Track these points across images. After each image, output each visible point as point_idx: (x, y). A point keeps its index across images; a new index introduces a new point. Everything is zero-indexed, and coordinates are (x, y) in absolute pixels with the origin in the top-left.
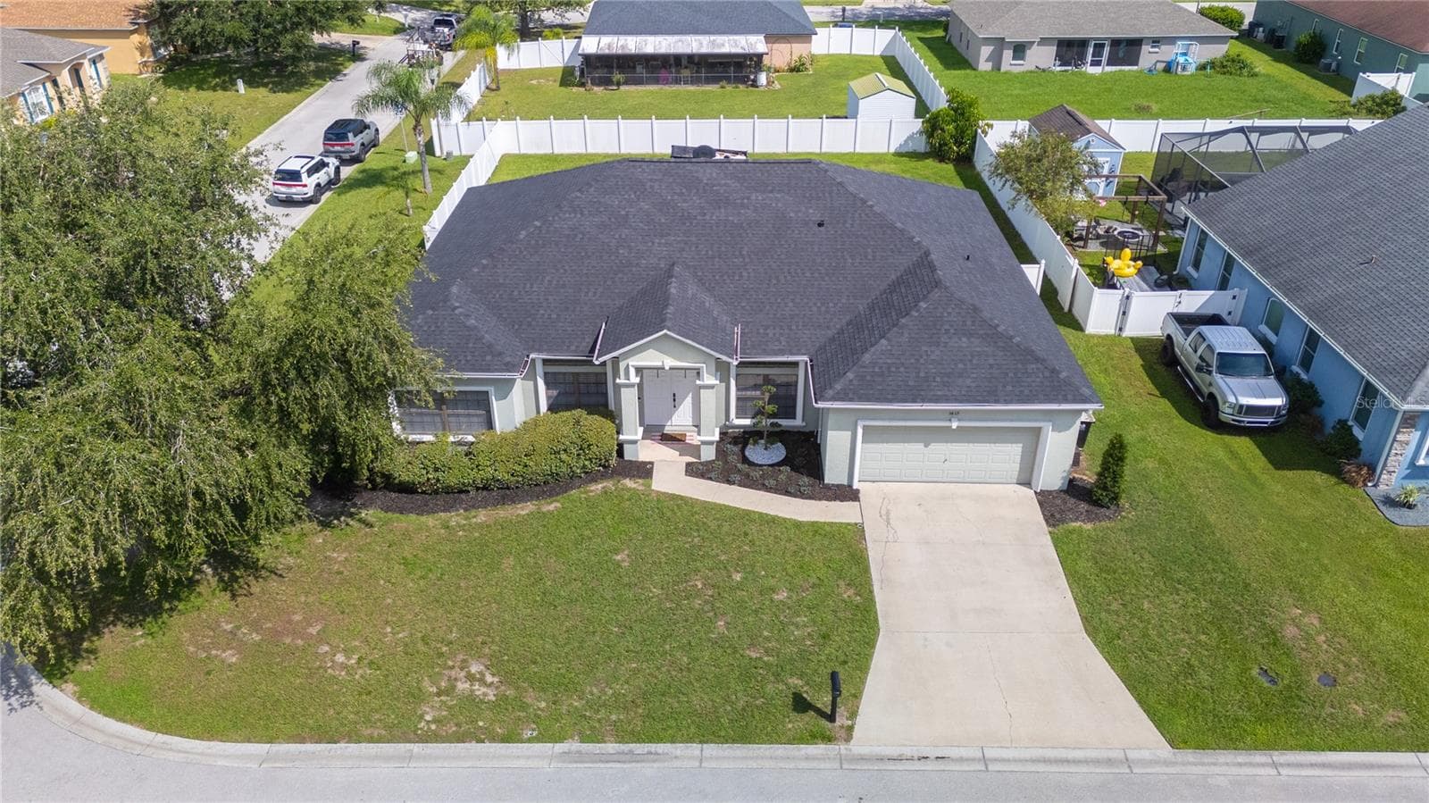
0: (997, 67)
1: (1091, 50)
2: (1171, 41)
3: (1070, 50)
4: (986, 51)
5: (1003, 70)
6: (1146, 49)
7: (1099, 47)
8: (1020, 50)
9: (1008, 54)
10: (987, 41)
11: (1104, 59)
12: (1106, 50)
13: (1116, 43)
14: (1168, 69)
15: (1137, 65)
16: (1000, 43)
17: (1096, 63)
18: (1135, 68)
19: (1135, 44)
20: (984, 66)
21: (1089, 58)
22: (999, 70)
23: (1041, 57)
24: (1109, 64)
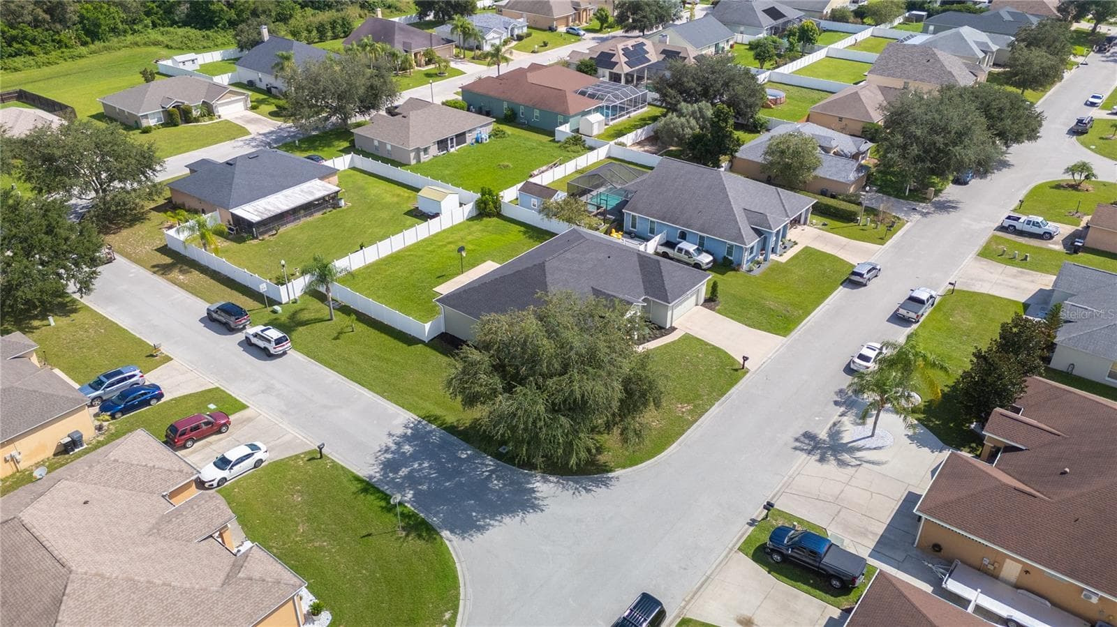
0: (419, 161)
1: (449, 142)
2: (475, 129)
3: (442, 144)
4: (412, 155)
5: (422, 161)
6: (467, 135)
7: (452, 139)
8: (426, 150)
9: (422, 153)
10: (412, 151)
11: (455, 144)
12: (455, 140)
13: (457, 136)
14: (477, 141)
15: (465, 142)
16: (418, 150)
17: (452, 147)
18: (465, 144)
19: (464, 134)
20: (413, 162)
21: (449, 145)
22: (420, 162)
23: (434, 151)
24: (457, 146)
